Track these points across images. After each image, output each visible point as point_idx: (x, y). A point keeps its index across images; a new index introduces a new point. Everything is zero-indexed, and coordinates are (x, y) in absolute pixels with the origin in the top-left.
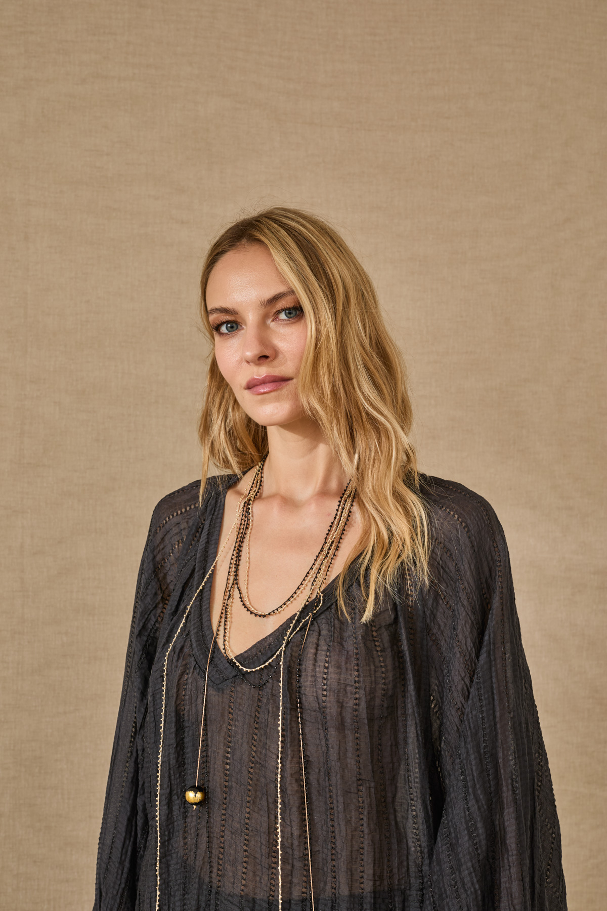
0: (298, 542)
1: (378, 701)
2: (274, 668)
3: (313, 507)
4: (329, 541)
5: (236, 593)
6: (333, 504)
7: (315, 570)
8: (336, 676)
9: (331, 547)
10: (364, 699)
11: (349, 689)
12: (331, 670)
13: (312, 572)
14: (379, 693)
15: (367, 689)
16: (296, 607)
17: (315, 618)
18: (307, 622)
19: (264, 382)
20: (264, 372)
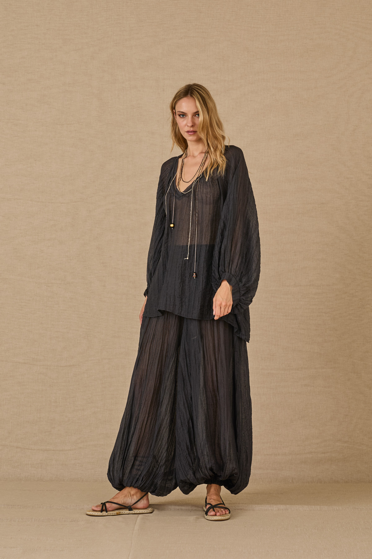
0: (196, 164)
1: (215, 196)
2: (191, 191)
3: (199, 156)
4: (203, 162)
5: (181, 179)
6: (204, 155)
7: (199, 169)
8: (205, 190)
9: (203, 164)
10: (212, 195)
11: (208, 193)
12: (204, 189)
13: (199, 170)
14: (216, 194)
15: (213, 193)
16: (195, 179)
17: (200, 179)
18: (198, 181)
19: (191, 132)
20: (192, 129)
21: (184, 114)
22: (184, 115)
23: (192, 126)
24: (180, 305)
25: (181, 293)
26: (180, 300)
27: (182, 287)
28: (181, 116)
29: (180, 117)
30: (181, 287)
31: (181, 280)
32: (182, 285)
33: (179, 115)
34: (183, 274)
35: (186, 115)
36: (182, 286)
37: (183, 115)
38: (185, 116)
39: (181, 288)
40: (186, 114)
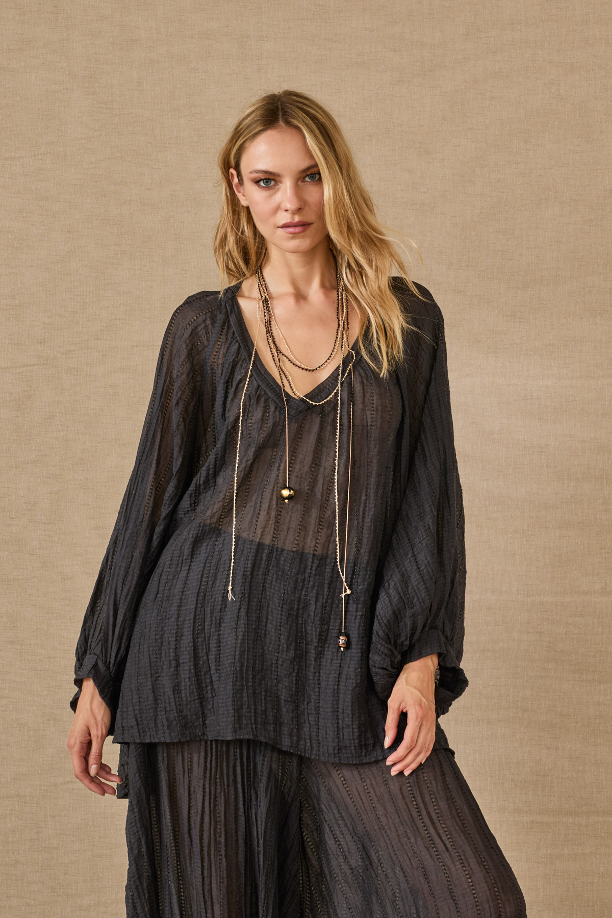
3: (321, 299)
17: (355, 367)
19: (295, 225)
20: (297, 219)
21: (271, 177)
22: (270, 180)
23: (299, 210)
24: (293, 724)
25: (294, 689)
26: (291, 708)
27: (298, 673)
28: (262, 184)
29: (260, 186)
30: (296, 671)
31: (295, 653)
32: (296, 667)
33: (257, 182)
34: (302, 635)
35: (277, 178)
36: (298, 669)
37: (267, 181)
38: (273, 183)
39: (294, 674)
40: (279, 175)
